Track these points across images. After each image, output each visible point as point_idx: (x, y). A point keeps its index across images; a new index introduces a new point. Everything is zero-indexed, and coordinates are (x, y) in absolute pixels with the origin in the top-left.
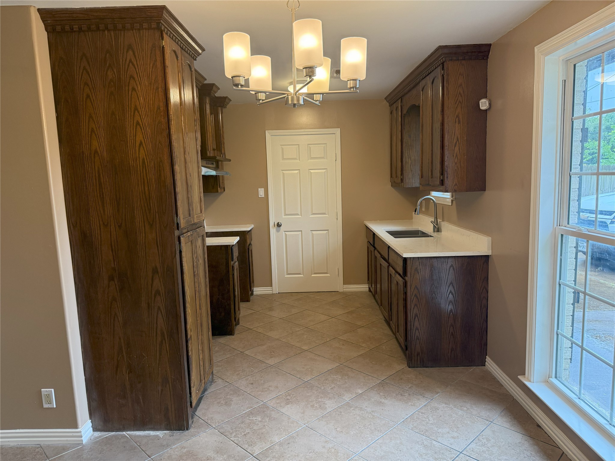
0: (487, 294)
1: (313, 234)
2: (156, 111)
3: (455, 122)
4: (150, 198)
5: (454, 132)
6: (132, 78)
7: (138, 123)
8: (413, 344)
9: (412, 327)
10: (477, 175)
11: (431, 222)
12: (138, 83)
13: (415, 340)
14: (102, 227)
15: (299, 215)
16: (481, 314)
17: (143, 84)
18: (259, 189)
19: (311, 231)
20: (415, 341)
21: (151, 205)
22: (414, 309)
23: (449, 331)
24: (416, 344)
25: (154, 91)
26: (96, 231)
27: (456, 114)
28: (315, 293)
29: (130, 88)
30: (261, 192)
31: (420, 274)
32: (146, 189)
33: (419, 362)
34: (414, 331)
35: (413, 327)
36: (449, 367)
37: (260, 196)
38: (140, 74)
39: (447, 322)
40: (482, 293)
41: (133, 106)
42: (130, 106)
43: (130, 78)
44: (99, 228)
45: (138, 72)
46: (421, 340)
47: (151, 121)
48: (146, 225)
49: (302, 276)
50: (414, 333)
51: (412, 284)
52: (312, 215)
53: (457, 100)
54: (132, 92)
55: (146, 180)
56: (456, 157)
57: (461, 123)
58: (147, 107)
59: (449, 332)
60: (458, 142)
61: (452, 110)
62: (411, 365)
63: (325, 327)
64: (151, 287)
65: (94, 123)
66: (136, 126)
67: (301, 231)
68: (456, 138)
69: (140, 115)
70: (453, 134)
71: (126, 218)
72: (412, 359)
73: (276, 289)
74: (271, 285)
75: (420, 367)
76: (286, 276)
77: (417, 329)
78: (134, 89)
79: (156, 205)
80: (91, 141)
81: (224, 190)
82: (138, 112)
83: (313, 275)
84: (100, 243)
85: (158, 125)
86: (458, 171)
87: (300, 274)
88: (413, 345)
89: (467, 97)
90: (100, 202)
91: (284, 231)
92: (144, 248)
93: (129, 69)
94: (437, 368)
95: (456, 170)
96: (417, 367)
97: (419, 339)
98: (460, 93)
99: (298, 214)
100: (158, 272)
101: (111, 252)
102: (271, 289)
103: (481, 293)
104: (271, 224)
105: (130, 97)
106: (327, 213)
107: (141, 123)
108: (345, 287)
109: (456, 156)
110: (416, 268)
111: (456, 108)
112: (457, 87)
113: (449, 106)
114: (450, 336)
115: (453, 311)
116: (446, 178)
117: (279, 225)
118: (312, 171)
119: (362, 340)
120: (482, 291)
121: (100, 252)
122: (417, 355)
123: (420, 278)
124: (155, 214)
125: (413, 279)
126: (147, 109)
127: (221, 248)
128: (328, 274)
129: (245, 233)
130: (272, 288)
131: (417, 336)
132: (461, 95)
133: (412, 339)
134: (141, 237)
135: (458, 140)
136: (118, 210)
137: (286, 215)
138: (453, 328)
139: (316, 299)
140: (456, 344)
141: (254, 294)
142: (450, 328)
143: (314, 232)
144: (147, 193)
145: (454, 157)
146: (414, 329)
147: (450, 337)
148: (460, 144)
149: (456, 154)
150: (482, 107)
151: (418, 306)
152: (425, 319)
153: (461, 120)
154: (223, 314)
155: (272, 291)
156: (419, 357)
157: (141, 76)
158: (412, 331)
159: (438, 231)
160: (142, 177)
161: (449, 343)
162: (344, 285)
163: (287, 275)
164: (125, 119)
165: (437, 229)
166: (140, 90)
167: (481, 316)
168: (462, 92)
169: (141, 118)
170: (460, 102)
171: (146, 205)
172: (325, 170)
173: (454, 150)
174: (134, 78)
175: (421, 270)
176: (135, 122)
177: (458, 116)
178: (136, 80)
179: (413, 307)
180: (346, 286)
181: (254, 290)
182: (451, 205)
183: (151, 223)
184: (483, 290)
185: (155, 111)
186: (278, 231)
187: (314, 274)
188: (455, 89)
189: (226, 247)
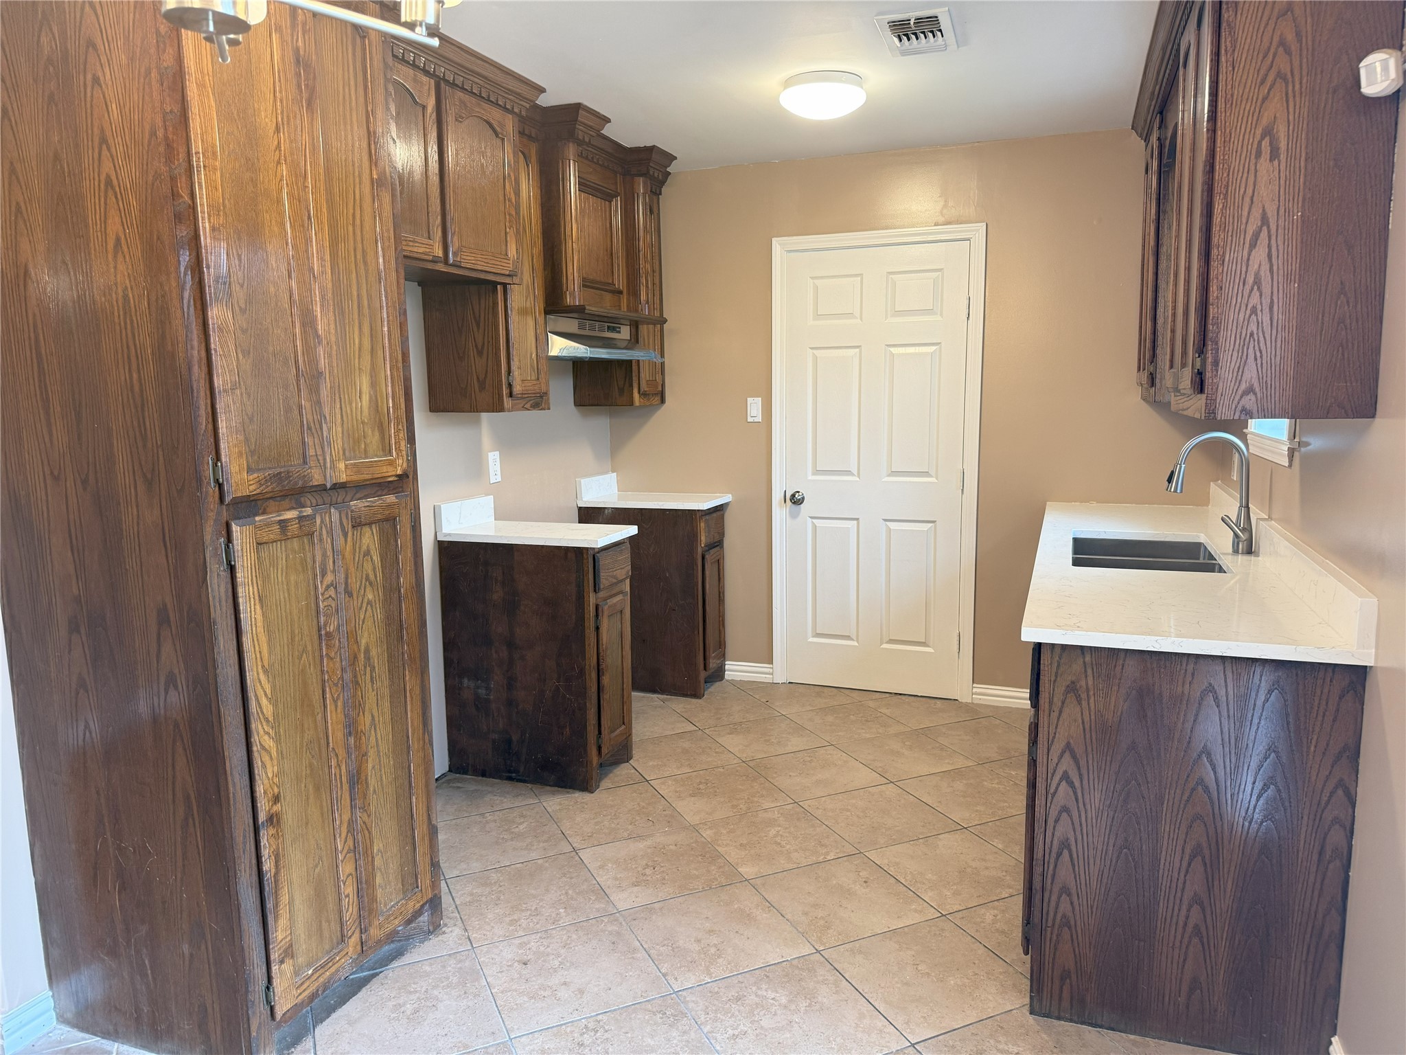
0: (1350, 810)
1: (889, 530)
2: (148, 141)
3: (1259, 154)
4: (143, 405)
5: (1249, 191)
6: (91, 48)
7: (109, 182)
8: (1048, 939)
9: (1049, 881)
10: (1343, 355)
11: (1223, 520)
12: (104, 59)
13: (1056, 926)
14: (49, 482)
15: (853, 475)
16: (1319, 881)
17: (114, 61)
18: (750, 400)
19: (885, 520)
20: (1056, 931)
21: (148, 424)
22: (1057, 821)
23: (1187, 917)
24: (1057, 942)
25: (142, 80)
26: (38, 491)
27: (1264, 121)
28: (887, 695)
29: (89, 77)
30: (755, 408)
31: (1084, 704)
32: (135, 376)
33: (1066, 1004)
34: (1054, 898)
35: (1052, 884)
36: (1179, 1042)
37: (750, 419)
38: (109, 31)
39: (1180, 885)
40: (1328, 802)
41: (96, 131)
42: (90, 132)
43: (88, 47)
44: (42, 484)
45: (103, 26)
46: (1079, 931)
47: (137, 174)
48: (138, 483)
49: (855, 643)
50: (1053, 904)
51: (1054, 737)
52: (889, 476)
53: (1271, 67)
54: (93, 88)
55: (134, 350)
56: (1256, 287)
57: (1283, 157)
58: (126, 129)
59: (1185, 924)
60: (1265, 228)
61: (1248, 108)
62: (1037, 1008)
63: (848, 810)
64: (158, 662)
65: (21, 188)
66: (106, 192)
67: (857, 519)
68: (1256, 214)
69: (112, 156)
70: (1247, 200)
71: (95, 458)
72: (1043, 986)
73: (779, 672)
74: (769, 660)
75: (1071, 1021)
76: (811, 640)
77: (1065, 890)
78: (96, 80)
79: (156, 424)
80: (16, 238)
81: (663, 401)
82: (109, 149)
83: (885, 646)
84: (46, 525)
85: (153, 184)
86: (1262, 339)
87: (848, 638)
88: (1048, 943)
89: (1313, 55)
90: (41, 411)
91: (811, 518)
92: (137, 548)
93: (83, 22)
94: (1132, 1037)
95: (1252, 335)
96: (1059, 1018)
97: (1070, 928)
98: (1282, 43)
99: (849, 473)
100: (169, 622)
101: (70, 554)
102: (769, 670)
103: (1323, 803)
104: (777, 496)
105: (88, 105)
106: (933, 473)
107: (115, 182)
108: (978, 690)
109: (1258, 282)
110: (1073, 682)
111: (1265, 99)
112: (1272, 23)
113: (1232, 95)
114: (1187, 935)
115: (1206, 852)
116: (1209, 367)
117: (796, 500)
118: (894, 350)
119: (935, 878)
120: (1330, 796)
121: (48, 551)
122: (1062, 979)
123: (1087, 719)
124: (155, 451)
125: (1058, 719)
126: (127, 138)
127: (566, 554)
128: (928, 646)
129: (696, 515)
130: (771, 666)
131: (1064, 916)
132: (1285, 50)
133: (1047, 920)
134: (130, 518)
135: (1265, 220)
136: (79, 438)
137: (817, 472)
138: (1203, 910)
139: (879, 714)
140: (1209, 968)
141: (726, 677)
142: (1189, 910)
143: (892, 525)
144: (137, 388)
145: (1248, 288)
146: (1056, 890)
147: (1189, 942)
148: (1273, 238)
149: (1257, 275)
150: (1369, 85)
151: (1075, 814)
152: (1098, 861)
153: (1283, 145)
154: (567, 731)
155: (772, 674)
156: (1066, 988)
157: (110, 38)
158: (1047, 895)
159: (1249, 551)
160: (124, 341)
161: (1185, 960)
162: (975, 685)
163: (813, 637)
164: (82, 172)
165: (1247, 546)
166: (110, 83)
167: (1318, 886)
168: (1290, 37)
169: (115, 167)
170: (1280, 75)
171: (135, 423)
172: (934, 348)
173: (1248, 259)
174: (94, 47)
175: (1091, 693)
176: (103, 177)
177: (1268, 132)
178: (99, 52)
179: (1053, 814)
180: (980, 688)
181: (727, 667)
182: (1287, 464)
183: (149, 476)
184: (1332, 793)
185: (146, 141)
186: (794, 516)
187: (887, 643)
188: (1263, 25)
189: (579, 552)
